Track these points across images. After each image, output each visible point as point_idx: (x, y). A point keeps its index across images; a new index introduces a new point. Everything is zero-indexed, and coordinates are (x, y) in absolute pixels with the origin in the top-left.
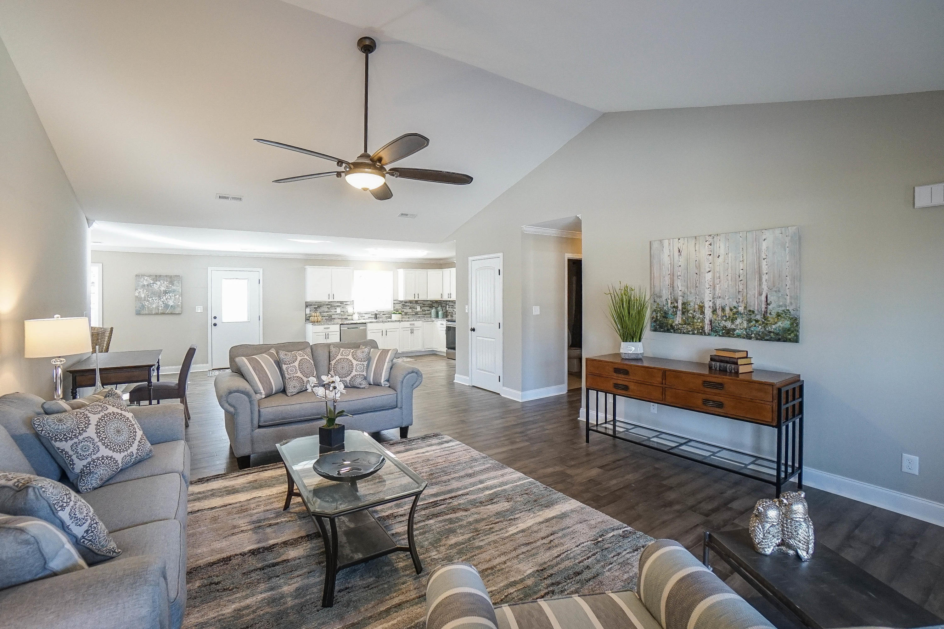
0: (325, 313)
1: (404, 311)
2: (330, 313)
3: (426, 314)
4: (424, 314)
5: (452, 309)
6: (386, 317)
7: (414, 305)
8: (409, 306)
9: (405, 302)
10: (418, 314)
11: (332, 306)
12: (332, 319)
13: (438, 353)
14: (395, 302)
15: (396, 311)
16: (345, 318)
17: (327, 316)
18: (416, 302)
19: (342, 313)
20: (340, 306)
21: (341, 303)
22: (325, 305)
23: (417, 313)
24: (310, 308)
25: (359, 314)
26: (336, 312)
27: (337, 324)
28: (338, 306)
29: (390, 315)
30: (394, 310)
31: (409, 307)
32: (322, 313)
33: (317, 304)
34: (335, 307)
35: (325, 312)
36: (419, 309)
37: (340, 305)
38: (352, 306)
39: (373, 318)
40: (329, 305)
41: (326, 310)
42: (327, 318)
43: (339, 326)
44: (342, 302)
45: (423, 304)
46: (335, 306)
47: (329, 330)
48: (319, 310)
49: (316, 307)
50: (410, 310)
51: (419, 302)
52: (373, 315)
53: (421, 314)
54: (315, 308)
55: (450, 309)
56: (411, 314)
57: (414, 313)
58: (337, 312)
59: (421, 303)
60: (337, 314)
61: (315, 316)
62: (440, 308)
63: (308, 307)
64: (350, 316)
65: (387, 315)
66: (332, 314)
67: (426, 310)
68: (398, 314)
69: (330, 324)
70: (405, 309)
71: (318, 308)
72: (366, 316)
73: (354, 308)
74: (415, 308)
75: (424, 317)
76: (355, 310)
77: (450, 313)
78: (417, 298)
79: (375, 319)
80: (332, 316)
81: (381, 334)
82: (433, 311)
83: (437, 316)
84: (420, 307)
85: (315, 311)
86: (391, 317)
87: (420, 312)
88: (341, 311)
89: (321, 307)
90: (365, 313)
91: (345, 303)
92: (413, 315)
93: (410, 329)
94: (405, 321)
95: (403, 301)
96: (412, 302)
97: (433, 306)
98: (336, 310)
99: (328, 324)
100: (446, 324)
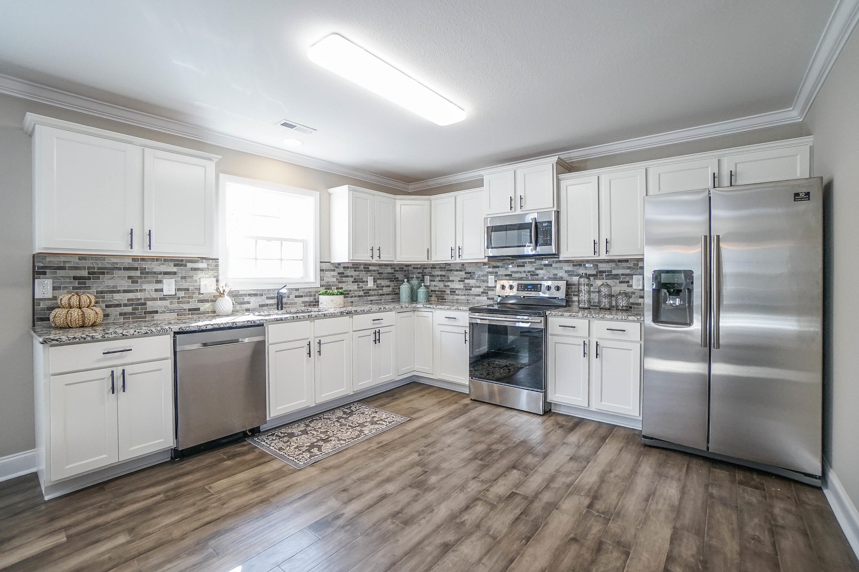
0: (117, 296)
1: (341, 288)
2: (139, 295)
3: (384, 295)
4: (381, 295)
5: (441, 285)
6: (303, 302)
7: (362, 274)
8: (352, 276)
9: (344, 267)
10: (369, 296)
11: (148, 273)
12: (145, 313)
13: (422, 381)
14: (325, 266)
15: (327, 289)
16: (190, 310)
17: (125, 305)
18: (367, 267)
19: (181, 294)
20: (175, 273)
21: (179, 262)
22: (120, 269)
23: (367, 293)
24: (54, 278)
25: (234, 295)
26: (162, 290)
27: (163, 332)
28: (166, 273)
29: (312, 299)
30: (322, 286)
31: (352, 279)
32: (108, 296)
33: (88, 263)
34: (155, 276)
35: (118, 292)
36: (371, 284)
37: (175, 269)
38: (211, 273)
39: (272, 305)
40: (136, 269)
41: (126, 284)
42: (129, 309)
43: (168, 339)
44: (182, 261)
45: (379, 273)
46: (155, 273)
47: (128, 358)
48: (96, 286)
50: (355, 287)
51: (371, 268)
52: (272, 298)
53: (374, 295)
54: (75, 278)
55: (433, 283)
56: (357, 293)
57: (361, 293)
58: (165, 292)
59: (374, 271)
60: (161, 299)
61: (69, 304)
62: (415, 282)
63: (45, 273)
64: (205, 307)
65: (307, 299)
66: (146, 299)
67: (387, 286)
68: (337, 295)
69: (133, 336)
70: (344, 282)
71: (89, 278)
72: (254, 302)
73: (220, 278)
74: (364, 282)
75: (381, 300)
76: (221, 284)
77: (435, 291)
78: (376, 258)
79: (278, 309)
80: (145, 304)
81: (305, 350)
82: (405, 288)
83: (413, 298)
84: (374, 279)
85: (74, 288)
86: (316, 303)
87: (373, 290)
88: (179, 290)
89: (103, 273)
90: (249, 295)
91: (189, 265)
92: (359, 296)
93: (373, 331)
94: (363, 312)
95: (339, 264)
96: (359, 268)
97: (398, 278)
98: (158, 286)
99: (123, 335)
100: (470, 317)
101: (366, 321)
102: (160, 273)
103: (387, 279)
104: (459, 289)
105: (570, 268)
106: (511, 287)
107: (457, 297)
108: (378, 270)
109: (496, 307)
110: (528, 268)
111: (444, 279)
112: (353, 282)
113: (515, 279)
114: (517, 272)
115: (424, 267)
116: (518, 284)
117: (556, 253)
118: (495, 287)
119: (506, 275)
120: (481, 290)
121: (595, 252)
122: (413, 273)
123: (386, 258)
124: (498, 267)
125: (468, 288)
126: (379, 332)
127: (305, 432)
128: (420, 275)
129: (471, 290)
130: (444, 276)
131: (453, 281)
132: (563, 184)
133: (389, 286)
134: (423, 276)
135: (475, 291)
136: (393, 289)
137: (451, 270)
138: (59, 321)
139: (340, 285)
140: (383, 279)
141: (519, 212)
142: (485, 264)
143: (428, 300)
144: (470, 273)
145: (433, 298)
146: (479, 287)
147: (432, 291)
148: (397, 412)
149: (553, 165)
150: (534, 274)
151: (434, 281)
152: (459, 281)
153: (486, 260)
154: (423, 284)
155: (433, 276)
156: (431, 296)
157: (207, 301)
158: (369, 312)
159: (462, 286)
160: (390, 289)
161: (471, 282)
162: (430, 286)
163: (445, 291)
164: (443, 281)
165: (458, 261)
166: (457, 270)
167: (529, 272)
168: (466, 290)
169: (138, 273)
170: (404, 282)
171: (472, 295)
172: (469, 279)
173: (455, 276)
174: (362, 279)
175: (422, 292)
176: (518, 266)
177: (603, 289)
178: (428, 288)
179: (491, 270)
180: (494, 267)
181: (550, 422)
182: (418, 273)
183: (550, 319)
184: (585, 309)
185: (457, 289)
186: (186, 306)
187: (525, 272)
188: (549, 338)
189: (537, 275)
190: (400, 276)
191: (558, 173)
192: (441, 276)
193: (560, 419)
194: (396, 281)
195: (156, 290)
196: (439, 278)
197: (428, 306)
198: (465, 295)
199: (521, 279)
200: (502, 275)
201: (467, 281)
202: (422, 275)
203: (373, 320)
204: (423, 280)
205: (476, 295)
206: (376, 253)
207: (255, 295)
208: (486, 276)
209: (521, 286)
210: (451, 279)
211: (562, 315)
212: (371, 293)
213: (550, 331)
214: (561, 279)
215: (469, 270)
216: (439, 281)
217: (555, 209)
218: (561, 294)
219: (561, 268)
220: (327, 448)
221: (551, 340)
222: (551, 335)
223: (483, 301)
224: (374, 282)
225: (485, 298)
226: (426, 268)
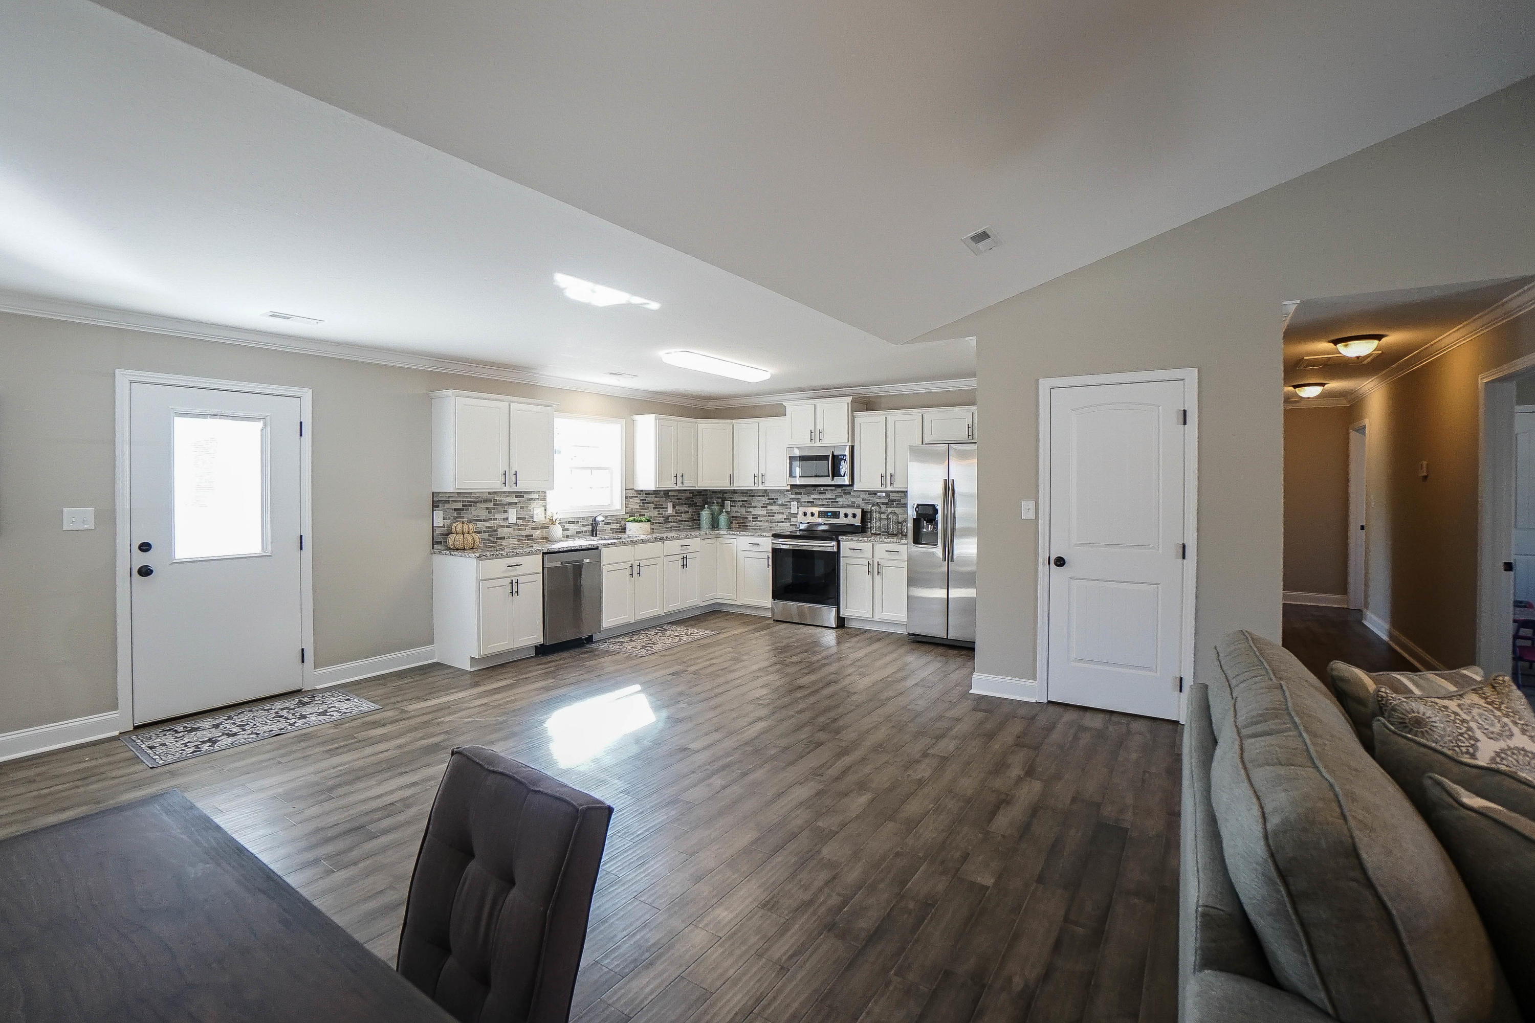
0: (480, 524)
1: (644, 515)
2: (493, 523)
3: (682, 521)
4: (679, 521)
5: (743, 510)
6: (611, 529)
7: (662, 500)
8: (653, 503)
9: (646, 494)
10: (669, 522)
11: (498, 504)
12: (497, 539)
13: (724, 609)
14: (631, 493)
15: (634, 516)
16: (526, 536)
17: (485, 532)
18: (666, 493)
19: (520, 522)
20: (516, 504)
21: (519, 495)
22: (481, 501)
23: (667, 519)
24: (444, 510)
25: (561, 523)
26: (507, 519)
28: (510, 504)
29: (618, 526)
30: (627, 513)
31: (653, 505)
32: (474, 524)
33: (461, 498)
34: (503, 507)
35: (480, 521)
36: (670, 510)
37: (515, 500)
38: (541, 503)
39: (586, 532)
40: (491, 501)
41: (484, 514)
42: (487, 535)
44: (521, 492)
45: (678, 499)
46: (503, 504)
47: (519, 570)
48: (467, 516)
49: (460, 506)
50: (655, 513)
51: (670, 494)
52: (587, 525)
53: (674, 522)
54: (455, 510)
55: (735, 509)
56: (658, 520)
57: (662, 520)
58: (510, 521)
59: (674, 496)
60: (508, 526)
61: (463, 531)
62: (716, 508)
63: (438, 506)
64: (537, 533)
65: (614, 526)
66: (498, 527)
67: (685, 512)
68: (645, 522)
69: (522, 555)
70: (646, 509)
71: (463, 510)
72: (573, 528)
73: (548, 507)
74: (663, 508)
75: (680, 527)
76: (549, 513)
77: (737, 517)
78: (679, 484)
79: (593, 535)
80: (496, 531)
81: (628, 572)
82: (705, 514)
83: (715, 525)
84: (673, 505)
85: (455, 518)
86: (623, 530)
87: (673, 516)
88: (518, 518)
89: (471, 505)
90: (569, 522)
91: (526, 496)
92: (660, 523)
93: (681, 556)
94: (673, 538)
95: (642, 491)
96: (659, 494)
97: (696, 503)
98: (505, 515)
99: (517, 553)
100: (773, 543)
101: (674, 546)
102: (506, 504)
103: (685, 504)
104: (762, 515)
105: (866, 497)
106: (812, 515)
107: (760, 524)
108: (677, 496)
109: (798, 534)
110: (829, 495)
111: (746, 504)
112: (654, 508)
113: (817, 506)
114: (819, 499)
115: (724, 492)
116: (819, 512)
117: (851, 484)
118: (798, 514)
119: (808, 502)
120: (784, 516)
121: (882, 484)
122: (712, 498)
123: (689, 484)
124: (800, 494)
125: (771, 514)
126: (686, 558)
127: (631, 641)
128: (720, 500)
129: (774, 516)
130: (746, 501)
131: (756, 507)
132: (857, 421)
133: (688, 512)
134: (723, 501)
135: (778, 517)
136: (692, 515)
137: (753, 496)
138: (459, 544)
139: (643, 512)
140: (682, 504)
141: (818, 444)
142: (787, 491)
143: (730, 528)
144: (773, 499)
145: (734, 525)
146: (783, 513)
147: (733, 517)
148: (707, 629)
149: (848, 403)
150: (834, 501)
151: (735, 507)
152: (762, 507)
153: (789, 488)
154: (724, 510)
155: (734, 501)
156: (732, 523)
157: (537, 528)
158: (678, 538)
159: (764, 513)
160: (689, 515)
161: (775, 508)
162: (730, 512)
163: (747, 518)
164: (745, 507)
165: (761, 487)
166: (759, 496)
167: (830, 499)
168: (769, 516)
169: (491, 505)
170: (705, 508)
171: (775, 522)
172: (771, 505)
173: (759, 501)
174: (662, 505)
175: (723, 518)
176: (820, 493)
177: (891, 516)
178: (728, 514)
179: (793, 496)
180: (797, 493)
181: (840, 631)
182: (718, 498)
183: (842, 543)
184: (875, 534)
185: (759, 515)
186: (524, 533)
187: (826, 499)
188: (842, 559)
189: (837, 502)
190: (698, 500)
191: (852, 411)
192: (743, 501)
193: (850, 631)
194: (695, 506)
195: (504, 519)
196: (740, 504)
197: (731, 532)
198: (767, 521)
199: (822, 506)
200: (805, 502)
201: (769, 507)
202: (722, 500)
203: (682, 546)
204: (723, 506)
205: (778, 522)
206: (680, 480)
207: (573, 522)
208: (790, 502)
209: (822, 514)
210: (753, 504)
211: (852, 540)
212: (671, 519)
213: (842, 554)
214: (858, 507)
215: (772, 496)
216: (741, 506)
217: (850, 444)
218: (857, 522)
219: (859, 497)
220: (657, 648)
221: (843, 561)
222: (843, 557)
223: (786, 528)
224: (673, 508)
225: (788, 525)
226: (726, 493)
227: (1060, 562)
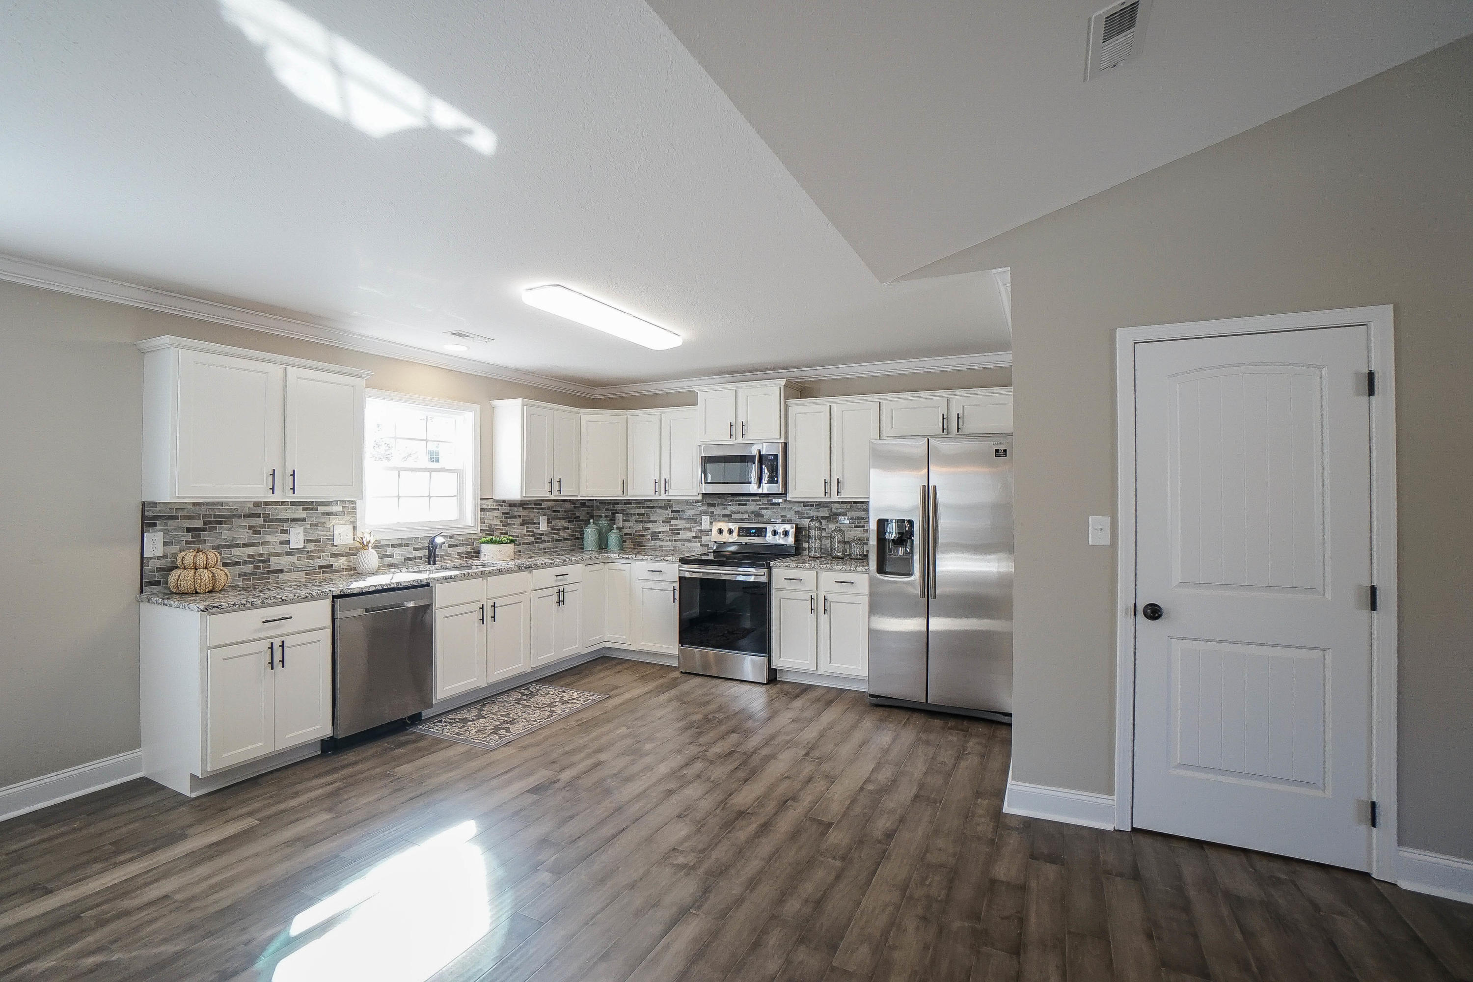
0: (236, 552)
1: (507, 533)
2: (261, 549)
3: (560, 540)
4: (557, 541)
5: (639, 526)
6: (460, 554)
7: (533, 514)
8: (520, 517)
9: (510, 505)
10: (541, 542)
11: (271, 521)
12: (268, 572)
13: (614, 655)
14: (487, 504)
15: (490, 535)
16: (321, 567)
17: (245, 563)
18: (541, 505)
19: (311, 547)
20: (304, 520)
21: (310, 506)
22: (239, 516)
23: (539, 538)
24: (166, 530)
25: (377, 546)
26: (288, 542)
27: (321, 596)
28: (294, 520)
29: (469, 549)
30: (482, 531)
31: (520, 521)
32: (226, 552)
33: (202, 511)
34: (283, 525)
35: (237, 546)
36: (543, 526)
37: (303, 515)
38: (347, 518)
39: (422, 558)
40: (259, 516)
41: (245, 536)
42: (249, 568)
43: (328, 603)
44: (312, 503)
45: (554, 512)
46: (280, 520)
47: (287, 627)
48: (211, 539)
49: (199, 523)
50: (523, 530)
51: (544, 505)
52: (421, 549)
53: (548, 541)
54: (189, 530)
55: (628, 524)
56: (526, 539)
57: (532, 539)
58: (293, 545)
59: (549, 508)
60: (287, 554)
61: (195, 563)
62: (604, 523)
63: (154, 525)
64: (339, 563)
65: (463, 549)
66: (269, 555)
67: (565, 529)
68: (506, 543)
69: (293, 602)
70: (509, 525)
71: (204, 530)
72: (398, 554)
73: (358, 524)
74: (534, 524)
75: (557, 547)
76: (359, 534)
77: (630, 535)
78: (555, 493)
79: (429, 564)
80: (268, 561)
81: (477, 615)
82: (590, 531)
83: (602, 545)
84: (548, 519)
85: (187, 543)
86: (476, 554)
87: (547, 534)
88: (308, 541)
89: (220, 523)
90: (393, 545)
91: (322, 509)
92: (529, 543)
93: (556, 589)
94: (545, 566)
95: (504, 501)
96: (528, 505)
97: (579, 517)
98: (284, 537)
99: (283, 600)
100: (680, 570)
101: (546, 577)
102: (286, 520)
103: (564, 518)
104: (664, 533)
105: (800, 509)
106: (730, 532)
107: (661, 543)
108: (553, 508)
109: (711, 557)
110: (751, 507)
111: (643, 518)
112: (521, 524)
113: (736, 521)
114: (738, 512)
115: (616, 502)
116: (739, 528)
117: (783, 492)
118: (711, 530)
119: (724, 516)
120: (692, 534)
121: (825, 493)
122: (599, 510)
123: (568, 492)
124: (714, 505)
125: (676, 531)
126: (563, 591)
127: (480, 717)
128: (609, 513)
129: (679, 533)
130: (643, 514)
131: (655, 522)
132: (792, 411)
133: (568, 529)
134: (614, 514)
135: (684, 535)
136: (573, 532)
137: (653, 508)
138: (186, 585)
139: (505, 529)
140: (560, 519)
141: (740, 440)
142: (698, 501)
143: (622, 549)
144: (678, 512)
145: (628, 544)
146: (690, 530)
147: (626, 534)
148: (590, 690)
149: (780, 388)
150: (758, 515)
151: (629, 521)
152: (664, 522)
153: (700, 498)
154: (615, 526)
155: (627, 514)
156: (625, 542)
157: (342, 555)
158: (551, 565)
159: (667, 529)
160: (569, 532)
161: (680, 523)
162: (623, 528)
163: (644, 536)
164: (642, 521)
165: (663, 497)
166: (661, 508)
167: (753, 512)
168: (673, 533)
169: (260, 521)
170: (590, 523)
171: (681, 541)
172: (676, 519)
173: (660, 515)
174: (532, 520)
175: (613, 537)
176: (739, 505)
177: (835, 534)
178: (620, 531)
179: (705, 508)
180: (709, 505)
181: (774, 690)
182: (607, 510)
183: (775, 571)
184: (815, 558)
185: (660, 533)
186: (317, 563)
187: (747, 512)
188: (774, 592)
189: (762, 516)
190: (581, 514)
191: (786, 398)
192: (638, 514)
193: (786, 687)
194: (577, 521)
195: (282, 543)
196: (636, 518)
197: (625, 556)
198: (671, 540)
199: (742, 520)
200: (720, 516)
201: (673, 522)
202: (612, 513)
203: (557, 576)
204: (613, 520)
205: (685, 541)
206: (556, 486)
207: (400, 545)
208: (700, 515)
209: (743, 531)
210: (652, 518)
211: (788, 566)
212: (544, 538)
213: (774, 585)
214: (790, 522)
215: (676, 508)
216: (637, 521)
217: (782, 440)
218: (791, 540)
219: (791, 509)
220: (517, 729)
221: (775, 596)
222: (777, 589)
223: (695, 549)
224: (548, 523)
225: (698, 544)
226: (618, 504)
227: (1154, 612)
